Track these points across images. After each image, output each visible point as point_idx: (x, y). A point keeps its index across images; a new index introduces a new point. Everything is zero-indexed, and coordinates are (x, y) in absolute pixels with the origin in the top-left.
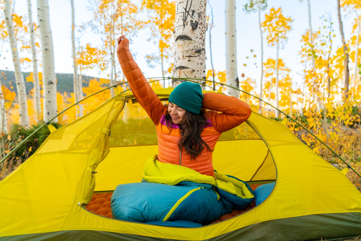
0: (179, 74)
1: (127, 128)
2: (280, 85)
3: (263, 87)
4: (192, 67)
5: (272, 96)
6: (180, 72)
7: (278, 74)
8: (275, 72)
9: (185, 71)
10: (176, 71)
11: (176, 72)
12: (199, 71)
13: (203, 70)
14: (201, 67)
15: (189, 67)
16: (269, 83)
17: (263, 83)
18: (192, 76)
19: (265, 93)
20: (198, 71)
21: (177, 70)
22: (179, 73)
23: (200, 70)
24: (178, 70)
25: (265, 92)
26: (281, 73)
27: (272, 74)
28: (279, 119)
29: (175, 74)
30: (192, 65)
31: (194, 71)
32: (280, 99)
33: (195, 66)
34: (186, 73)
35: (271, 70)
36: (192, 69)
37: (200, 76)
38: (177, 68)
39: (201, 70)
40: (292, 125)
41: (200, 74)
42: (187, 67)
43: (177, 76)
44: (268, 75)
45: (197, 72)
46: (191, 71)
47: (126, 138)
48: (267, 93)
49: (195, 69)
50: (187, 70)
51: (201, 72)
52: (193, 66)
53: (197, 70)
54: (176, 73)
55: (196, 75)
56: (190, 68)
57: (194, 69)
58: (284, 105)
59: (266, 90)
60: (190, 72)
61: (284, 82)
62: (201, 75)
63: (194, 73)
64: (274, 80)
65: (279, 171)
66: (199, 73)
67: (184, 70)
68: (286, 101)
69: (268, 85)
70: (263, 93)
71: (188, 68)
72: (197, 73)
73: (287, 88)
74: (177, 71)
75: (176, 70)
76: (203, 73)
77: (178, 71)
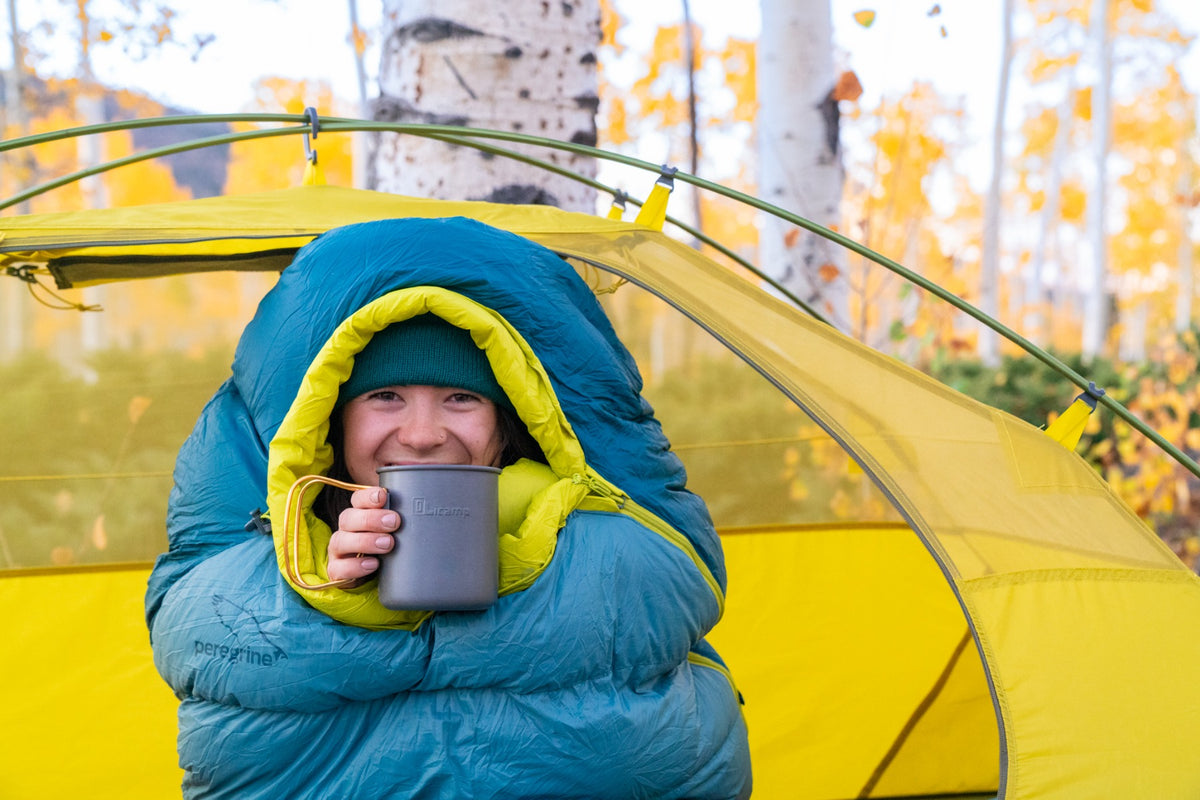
0: (420, 72)
1: (83, 417)
2: (1124, 131)
3: (1014, 147)
4: (507, 25)
5: (1071, 206)
6: (422, 60)
7: (1108, 65)
8: (1093, 48)
9: (460, 57)
10: (396, 51)
11: (394, 59)
12: (551, 59)
13: (580, 51)
14: (564, 31)
15: (488, 30)
16: (1049, 117)
17: (1014, 119)
18: (506, 88)
19: (1023, 185)
20: (545, 55)
21: (402, 44)
22: (414, 63)
23: (557, 49)
24: (412, 43)
25: (1024, 174)
26: (1128, 59)
27: (1073, 59)
28: (1097, 362)
29: (393, 70)
30: (502, 16)
31: (515, 53)
32: (1117, 222)
33: (522, 24)
34: (463, 70)
35: (1065, 33)
36: (506, 40)
37: (560, 90)
38: (401, 32)
39: (568, 50)
40: (1172, 413)
41: (561, 75)
42: (471, 24)
43: (404, 88)
44: (1042, 70)
45: (536, 62)
46: (495, 56)
47: (70, 487)
48: (1035, 183)
49: (528, 45)
50: (467, 46)
51: (565, 63)
52: (513, 21)
53: (540, 47)
54: (399, 64)
55: (528, 84)
56: (492, 36)
57: (519, 40)
58: (1144, 260)
59: (1034, 162)
60: (492, 62)
61: (1147, 113)
62: (564, 82)
63: (520, 71)
64: (1083, 103)
65: (1017, 748)
66: (550, 68)
67: (449, 47)
68: (1160, 237)
69: (1046, 134)
70: (1010, 182)
71: (479, 34)
72: (535, 72)
73: (1168, 157)
74: (405, 52)
75: (395, 43)
76: (581, 69)
77: (413, 52)
